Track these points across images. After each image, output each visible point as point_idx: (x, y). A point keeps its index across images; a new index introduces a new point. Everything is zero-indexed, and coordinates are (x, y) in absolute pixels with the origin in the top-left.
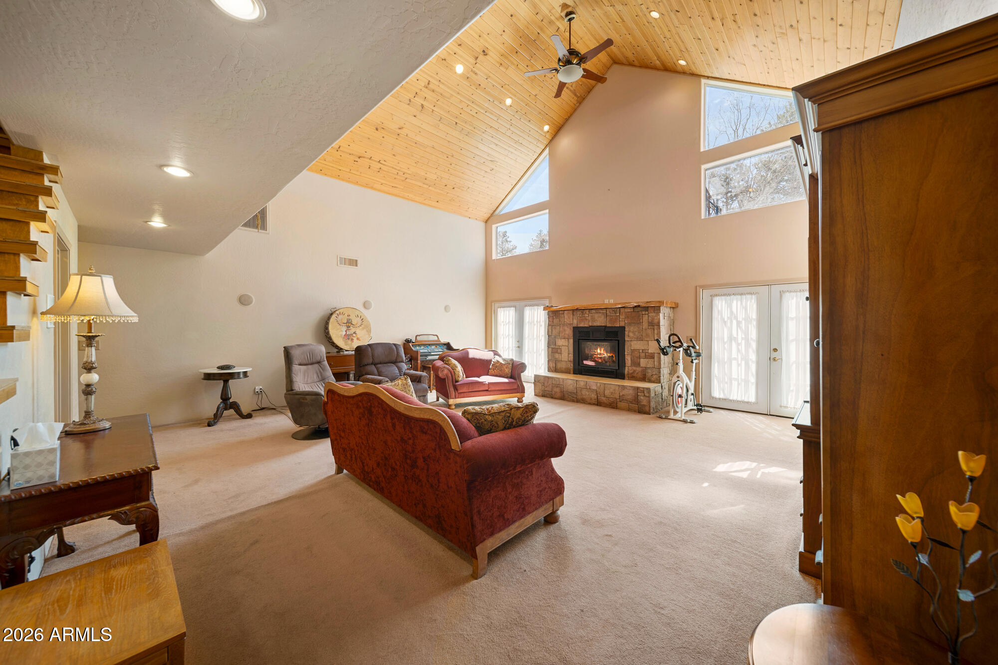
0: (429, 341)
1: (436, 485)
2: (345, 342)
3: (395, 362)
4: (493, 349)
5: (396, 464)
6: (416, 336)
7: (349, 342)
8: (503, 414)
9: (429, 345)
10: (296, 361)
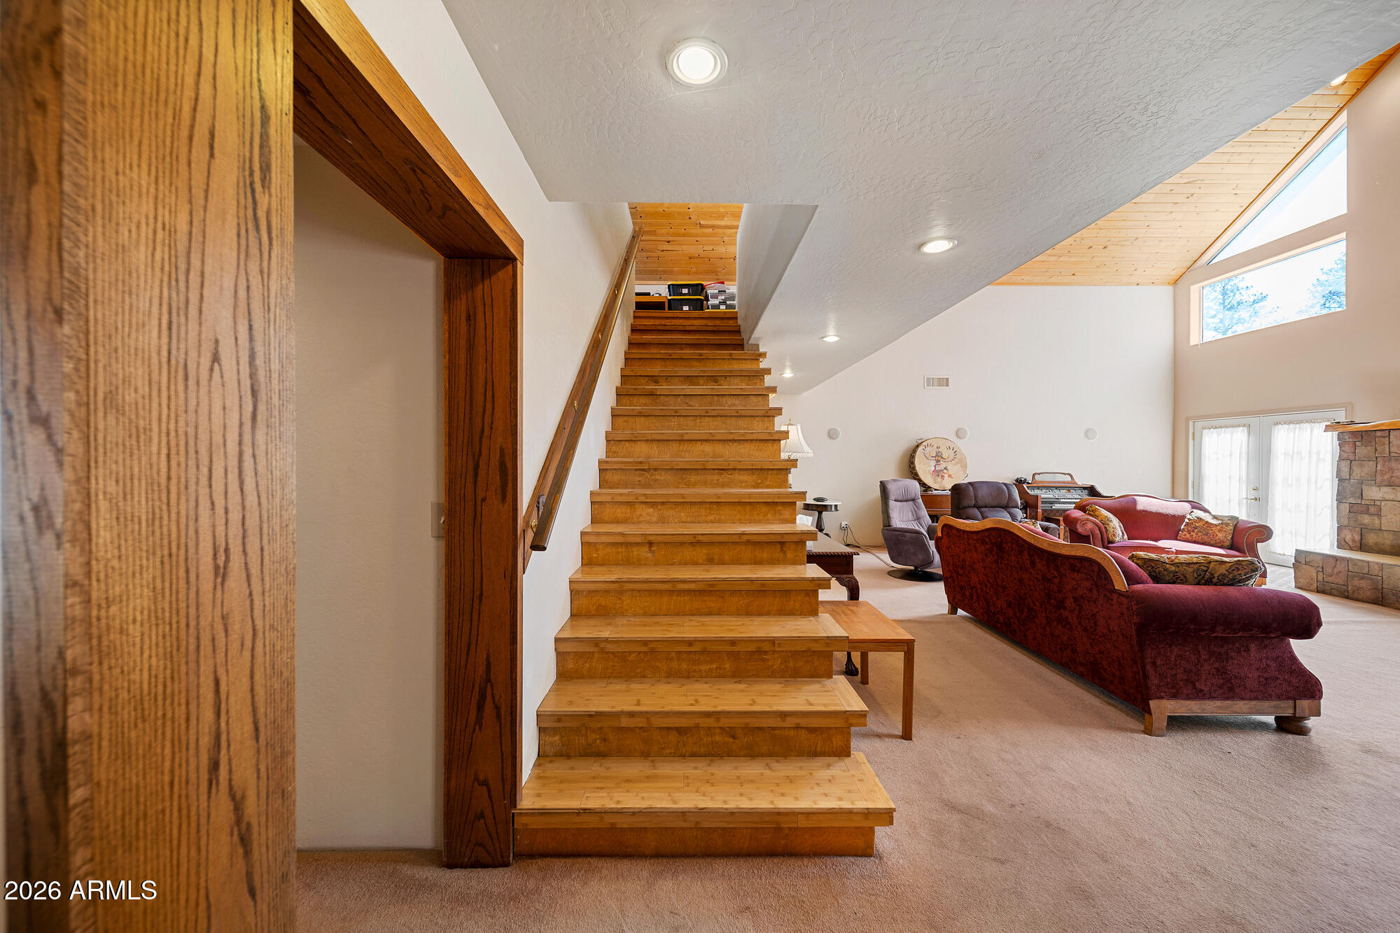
0: (1055, 482)
1: (1091, 627)
2: (935, 480)
3: (1006, 507)
4: (1190, 499)
5: (1035, 605)
6: (1034, 475)
7: (939, 479)
8: (1196, 566)
9: (1056, 488)
10: (892, 497)
